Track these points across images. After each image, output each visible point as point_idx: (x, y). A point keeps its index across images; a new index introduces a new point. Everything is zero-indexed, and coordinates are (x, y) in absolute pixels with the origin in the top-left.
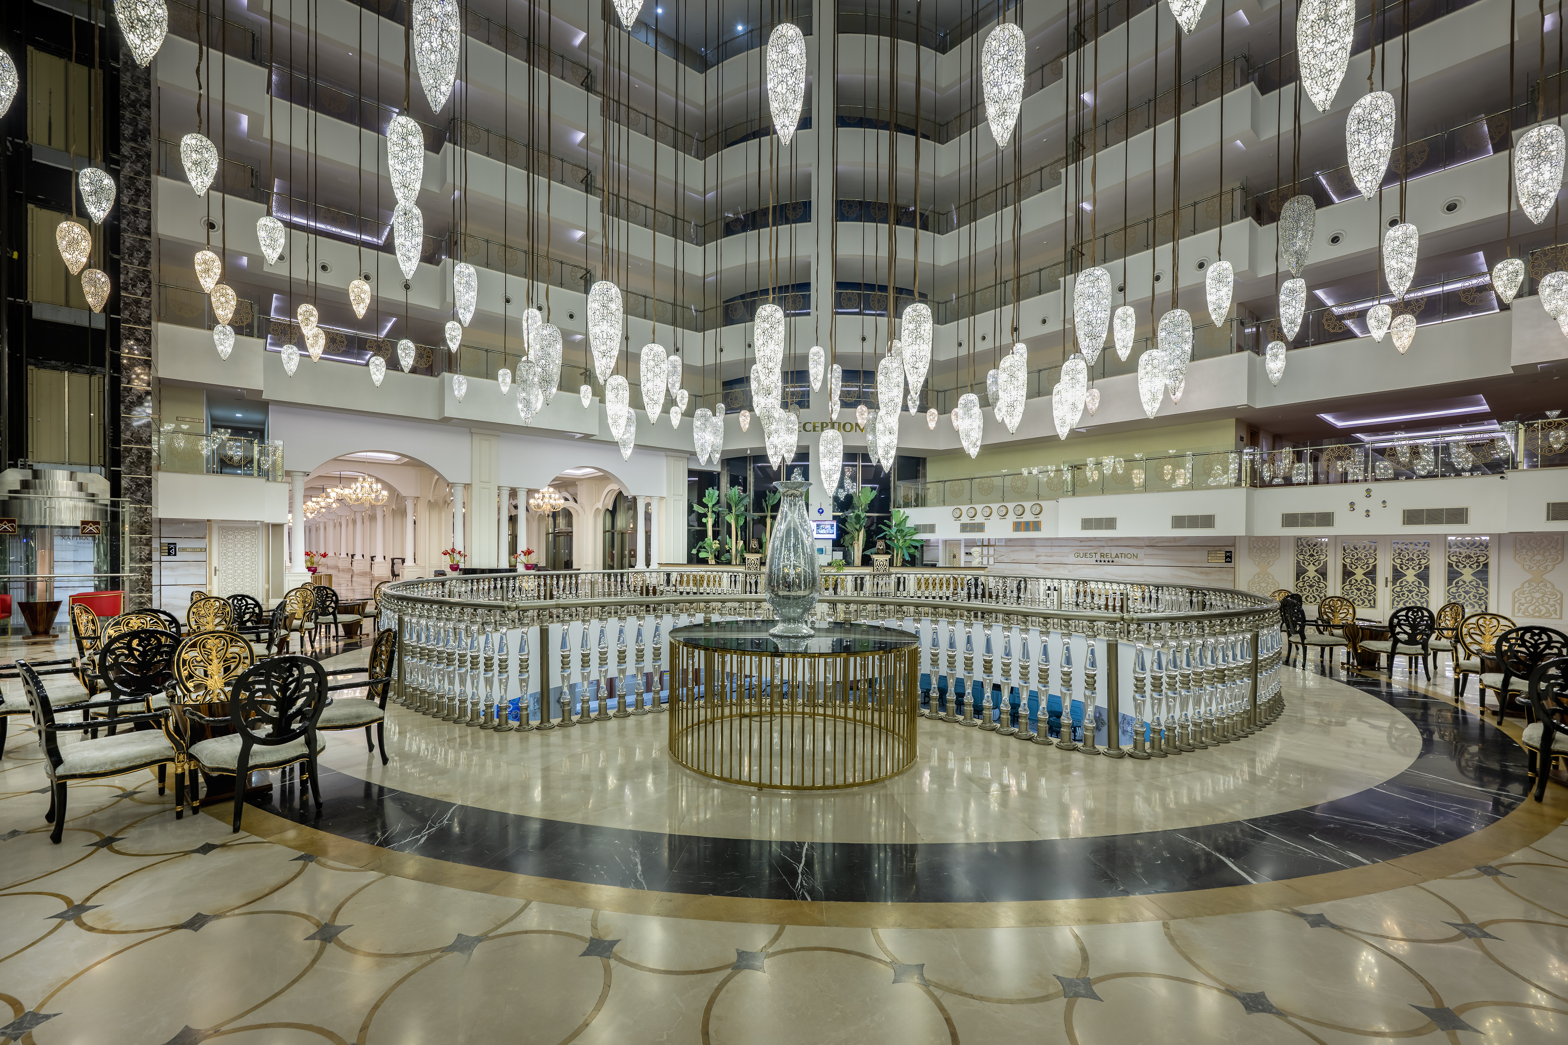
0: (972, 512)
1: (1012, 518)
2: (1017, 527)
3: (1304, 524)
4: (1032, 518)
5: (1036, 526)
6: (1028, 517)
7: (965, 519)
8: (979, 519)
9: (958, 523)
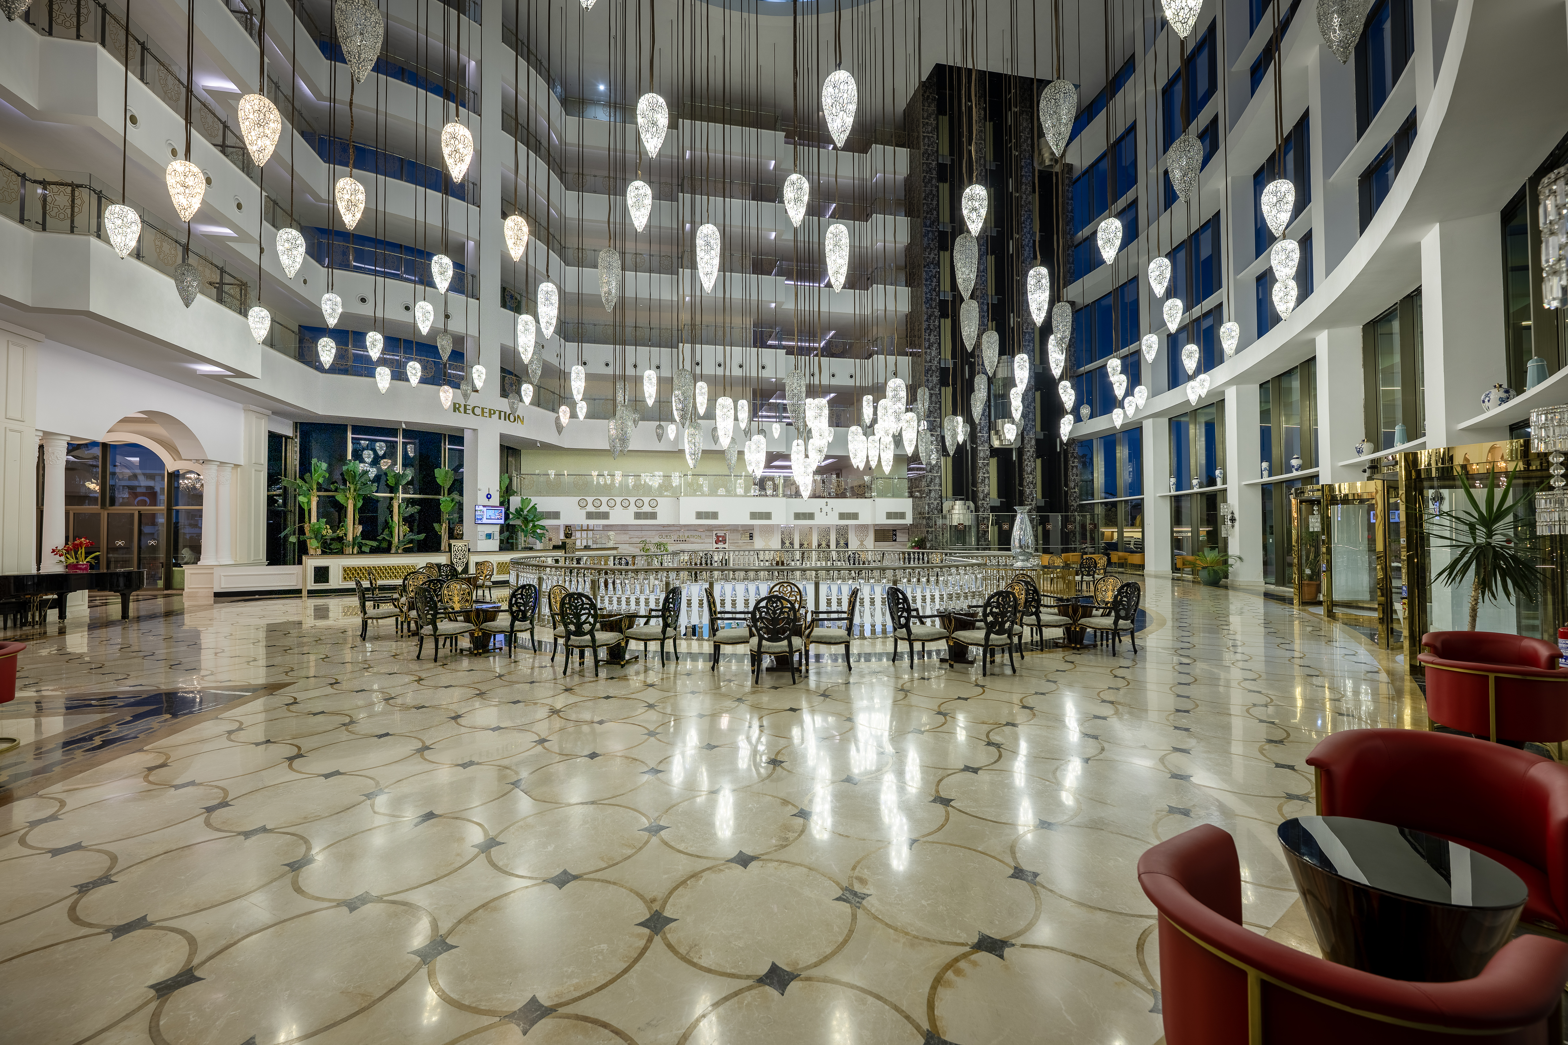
0: (597, 503)
1: (633, 509)
2: (638, 516)
3: (805, 519)
4: (650, 510)
5: (653, 516)
6: (646, 509)
7: (590, 508)
8: (604, 508)
9: (584, 512)
